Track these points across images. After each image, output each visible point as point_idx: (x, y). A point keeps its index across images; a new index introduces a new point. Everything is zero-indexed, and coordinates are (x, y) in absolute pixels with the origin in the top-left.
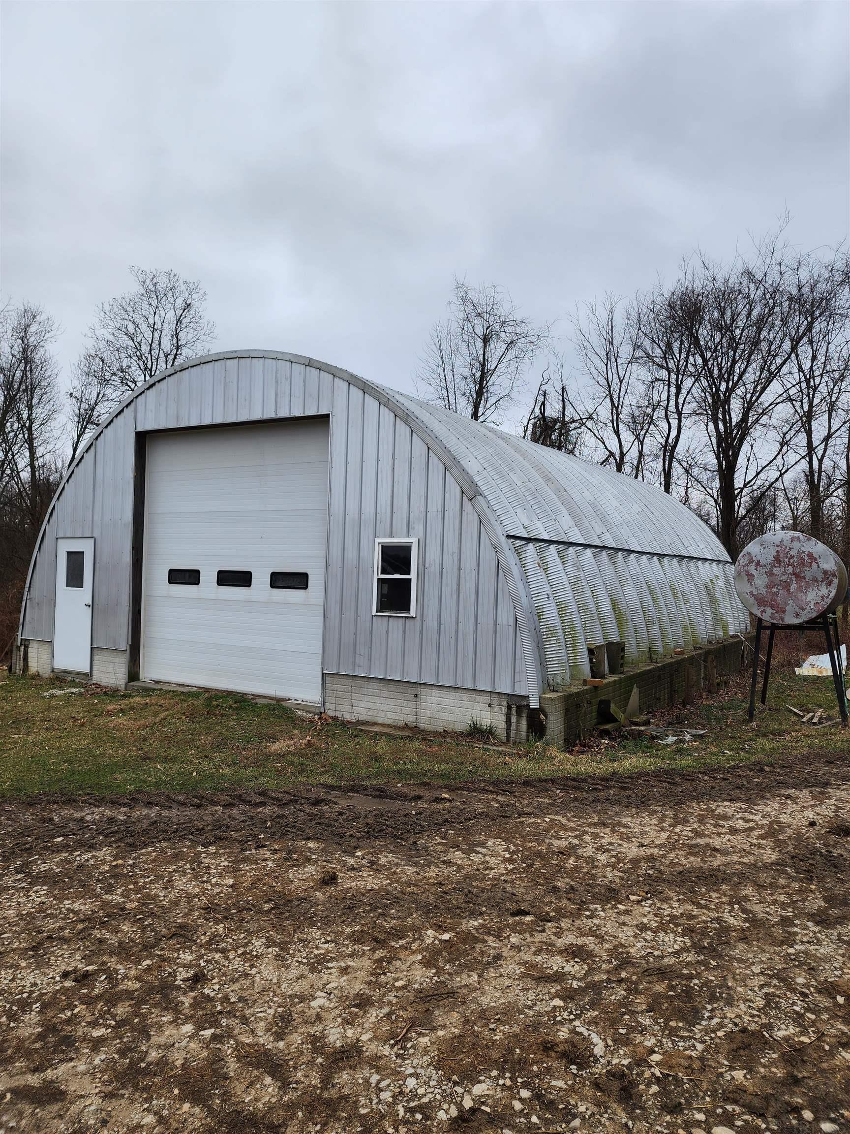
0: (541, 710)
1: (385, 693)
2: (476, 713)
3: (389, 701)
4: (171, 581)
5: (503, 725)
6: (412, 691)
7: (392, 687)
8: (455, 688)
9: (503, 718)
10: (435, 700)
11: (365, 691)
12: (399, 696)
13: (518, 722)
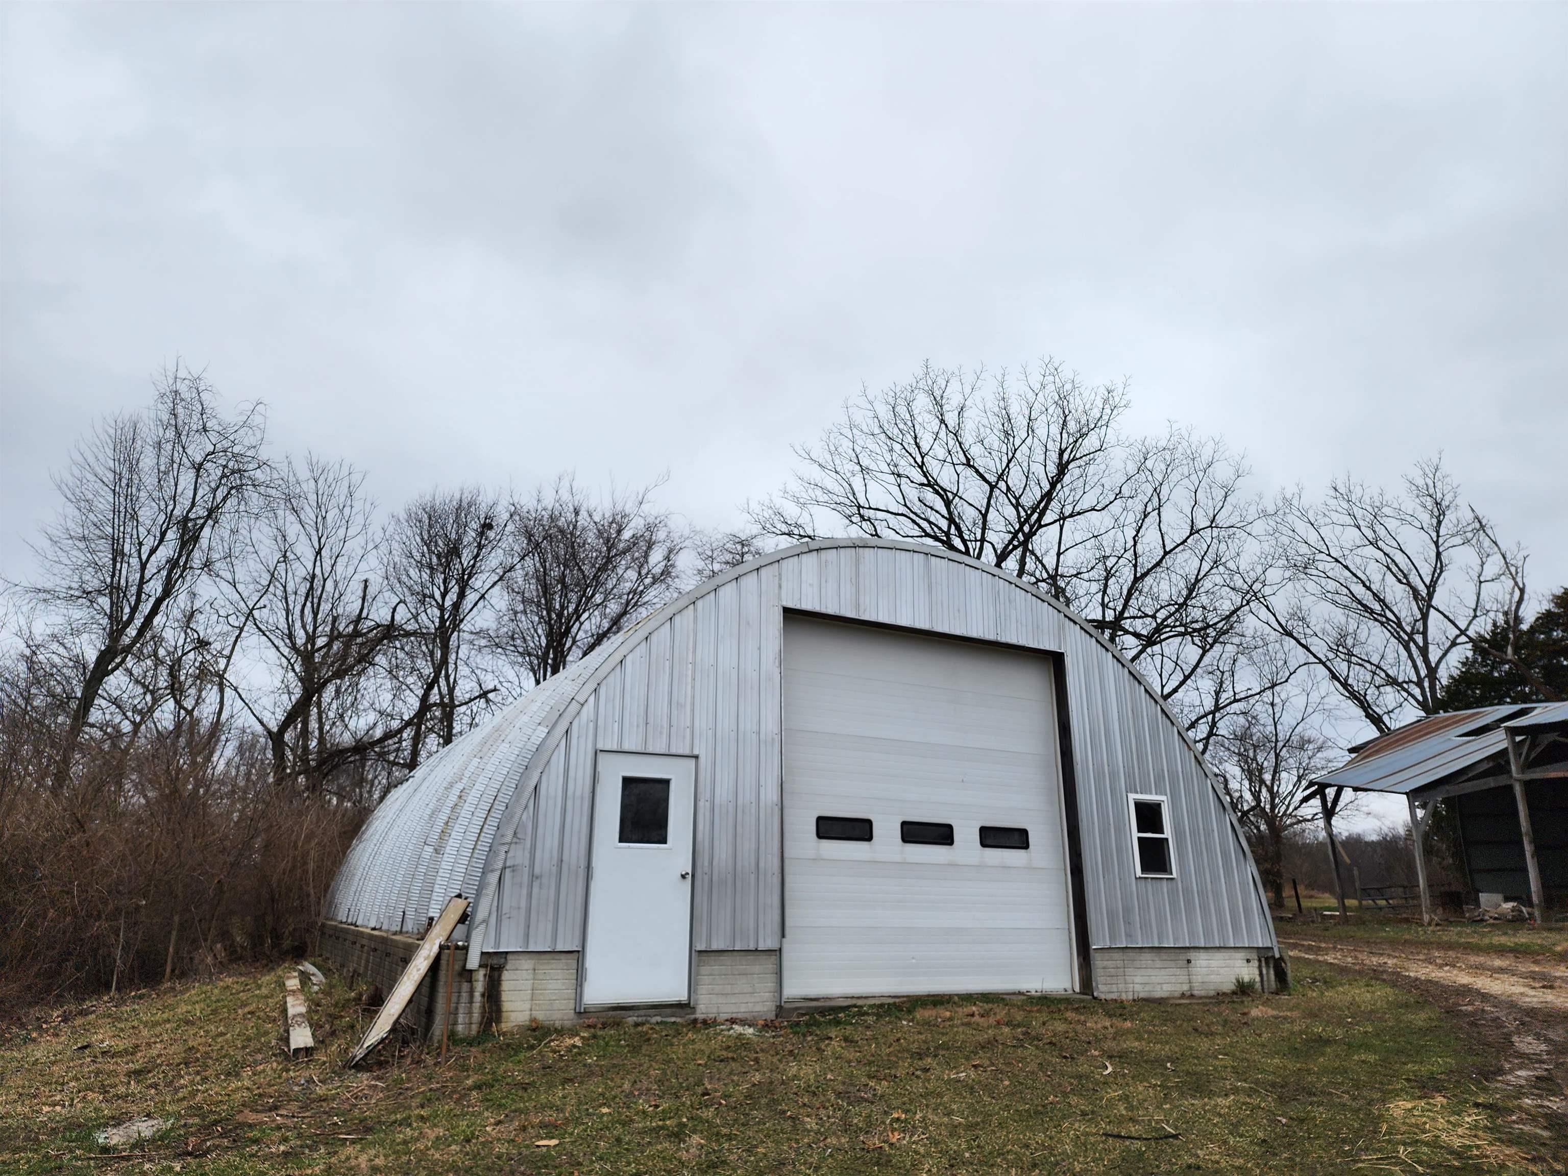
0: (1281, 959)
1: (1159, 964)
2: (1237, 971)
3: (1163, 972)
4: (821, 835)
5: (1258, 979)
6: (1184, 956)
7: (1164, 956)
8: (1220, 948)
9: (1257, 972)
10: (1204, 963)
11: (1137, 964)
12: (1172, 964)
13: (1268, 973)
